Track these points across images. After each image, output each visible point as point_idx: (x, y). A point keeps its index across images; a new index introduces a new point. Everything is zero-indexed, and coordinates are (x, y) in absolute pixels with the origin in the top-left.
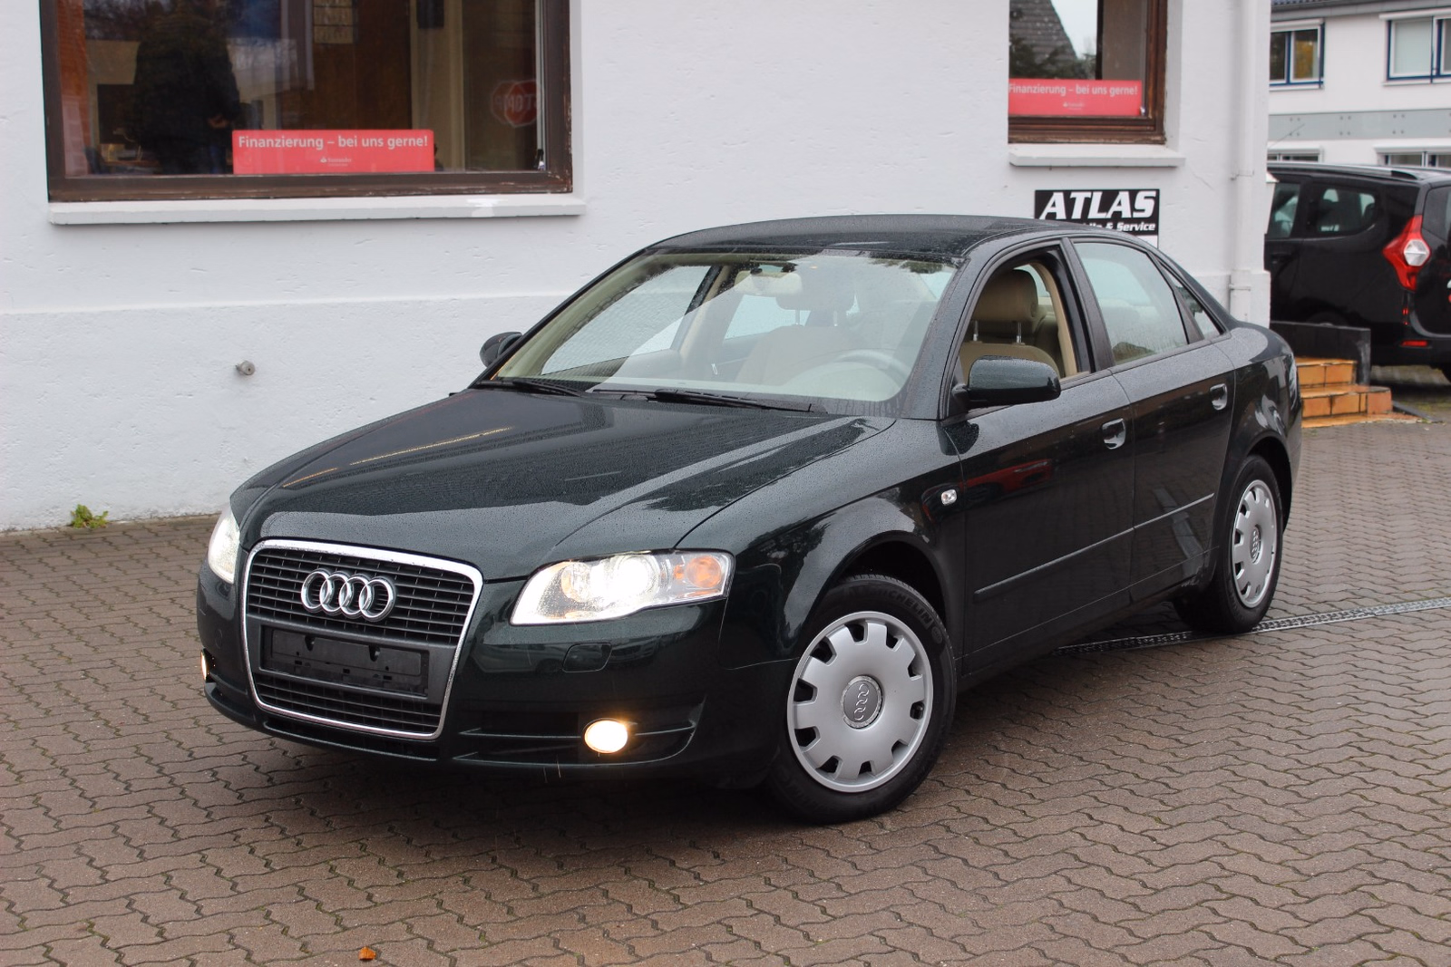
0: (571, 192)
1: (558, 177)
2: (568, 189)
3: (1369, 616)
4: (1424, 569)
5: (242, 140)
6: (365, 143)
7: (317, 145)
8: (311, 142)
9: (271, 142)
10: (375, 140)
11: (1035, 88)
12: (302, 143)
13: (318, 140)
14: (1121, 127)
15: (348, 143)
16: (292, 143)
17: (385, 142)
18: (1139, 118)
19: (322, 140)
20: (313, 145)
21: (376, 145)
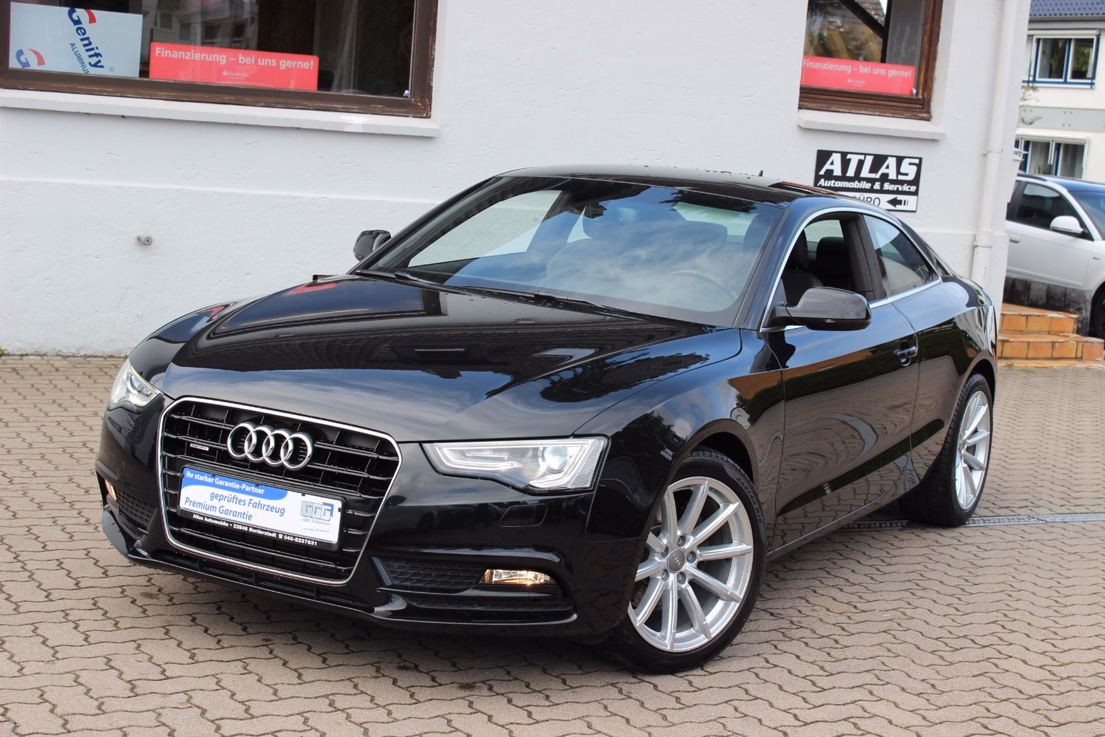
0: (430, 117)
1: (420, 104)
2: (427, 115)
5: (159, 50)
6: (261, 62)
7: (221, 60)
8: (216, 57)
9: (182, 55)
10: (269, 60)
11: (826, 65)
12: (209, 58)
13: (222, 56)
14: (894, 104)
15: (247, 61)
16: (199, 56)
17: (278, 63)
18: (911, 97)
19: (225, 57)
20: (218, 60)
21: (270, 64)
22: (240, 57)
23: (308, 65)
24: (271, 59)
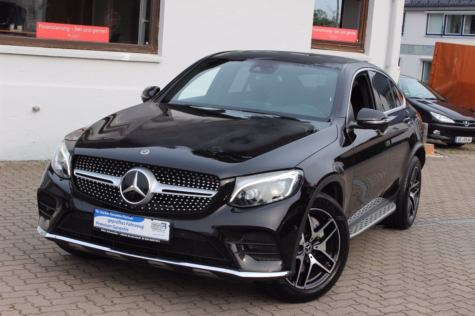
0: (157, 54)
1: (153, 48)
2: (156, 52)
3: (438, 224)
4: (454, 209)
5: (40, 25)
6: (85, 30)
7: (67, 29)
9: (51, 27)
11: (321, 29)
12: (62, 28)
14: (349, 46)
15: (78, 30)
16: (58, 28)
17: (92, 30)
18: (356, 43)
19: (69, 28)
22: (76, 28)
23: (105, 31)
24: (89, 29)
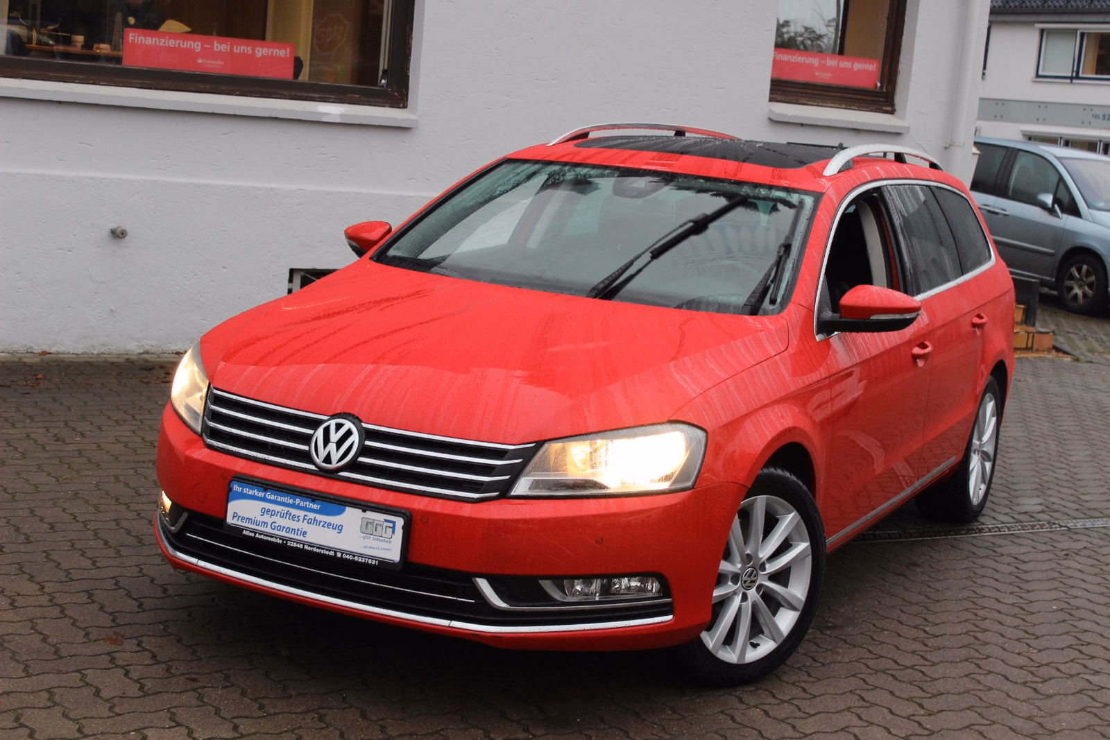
0: (406, 107)
1: (396, 93)
2: (403, 104)
3: (1064, 528)
4: (1102, 490)
5: (132, 36)
6: (237, 49)
7: (196, 47)
8: (191, 44)
9: (156, 41)
10: (245, 47)
11: (794, 57)
12: (183, 44)
13: (196, 43)
14: (860, 97)
15: (222, 48)
16: (174, 43)
17: (253, 50)
18: (876, 90)
19: (200, 44)
20: (192, 47)
21: (246, 52)
22: (216, 44)
23: (285, 53)
24: (247, 47)
